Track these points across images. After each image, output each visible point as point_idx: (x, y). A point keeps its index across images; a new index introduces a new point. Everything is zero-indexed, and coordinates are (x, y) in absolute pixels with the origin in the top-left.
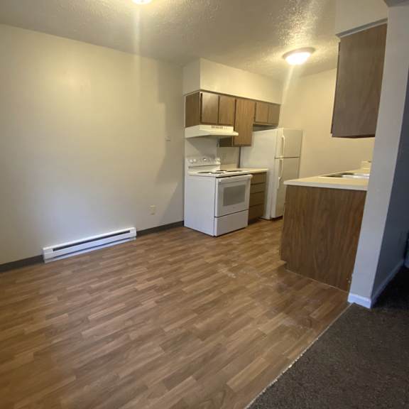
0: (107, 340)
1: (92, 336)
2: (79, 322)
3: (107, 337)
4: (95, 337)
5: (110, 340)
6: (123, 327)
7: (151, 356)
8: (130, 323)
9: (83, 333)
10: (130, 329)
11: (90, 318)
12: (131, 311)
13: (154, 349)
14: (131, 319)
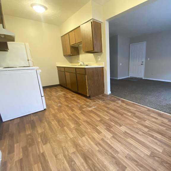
0: (156, 138)
1: (159, 145)
2: (157, 159)
3: (155, 139)
4: (158, 144)
5: (154, 137)
6: (144, 134)
7: (151, 123)
8: (140, 133)
9: (161, 151)
10: (143, 131)
11: (149, 153)
12: (132, 134)
13: (147, 123)
14: (137, 133)
